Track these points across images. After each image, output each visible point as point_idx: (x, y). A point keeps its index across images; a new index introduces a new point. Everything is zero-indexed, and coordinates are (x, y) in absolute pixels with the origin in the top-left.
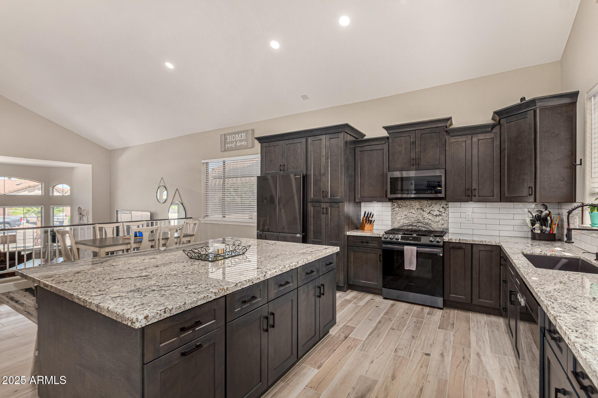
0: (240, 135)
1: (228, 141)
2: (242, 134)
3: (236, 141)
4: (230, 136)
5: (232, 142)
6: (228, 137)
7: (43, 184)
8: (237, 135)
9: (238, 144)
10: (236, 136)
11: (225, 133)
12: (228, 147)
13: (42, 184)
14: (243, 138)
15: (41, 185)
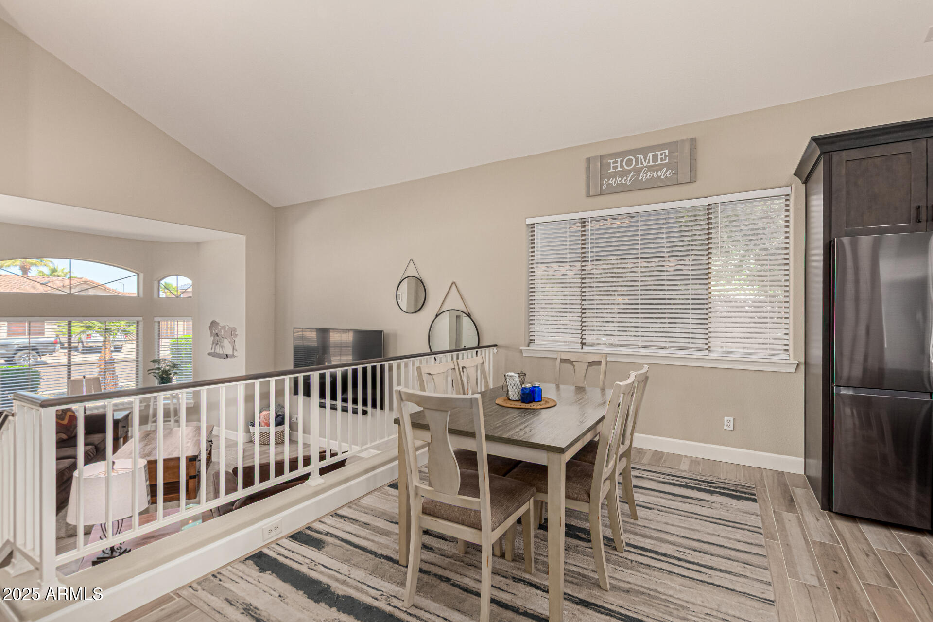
0: (650, 155)
1: (612, 170)
2: (659, 153)
3: (638, 171)
4: (619, 160)
5: (624, 173)
6: (611, 161)
7: (142, 275)
8: (641, 157)
9: (643, 177)
10: (637, 159)
11: (601, 155)
12: (609, 185)
13: (138, 275)
14: (659, 162)
15: (136, 277)
